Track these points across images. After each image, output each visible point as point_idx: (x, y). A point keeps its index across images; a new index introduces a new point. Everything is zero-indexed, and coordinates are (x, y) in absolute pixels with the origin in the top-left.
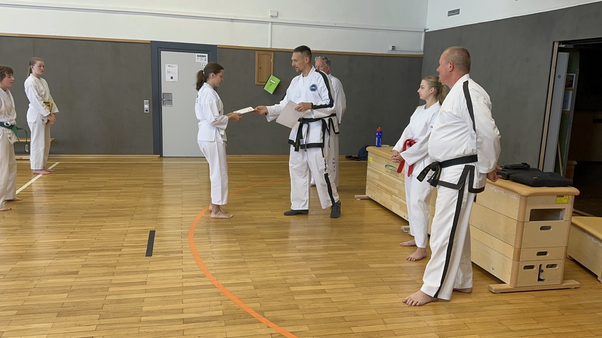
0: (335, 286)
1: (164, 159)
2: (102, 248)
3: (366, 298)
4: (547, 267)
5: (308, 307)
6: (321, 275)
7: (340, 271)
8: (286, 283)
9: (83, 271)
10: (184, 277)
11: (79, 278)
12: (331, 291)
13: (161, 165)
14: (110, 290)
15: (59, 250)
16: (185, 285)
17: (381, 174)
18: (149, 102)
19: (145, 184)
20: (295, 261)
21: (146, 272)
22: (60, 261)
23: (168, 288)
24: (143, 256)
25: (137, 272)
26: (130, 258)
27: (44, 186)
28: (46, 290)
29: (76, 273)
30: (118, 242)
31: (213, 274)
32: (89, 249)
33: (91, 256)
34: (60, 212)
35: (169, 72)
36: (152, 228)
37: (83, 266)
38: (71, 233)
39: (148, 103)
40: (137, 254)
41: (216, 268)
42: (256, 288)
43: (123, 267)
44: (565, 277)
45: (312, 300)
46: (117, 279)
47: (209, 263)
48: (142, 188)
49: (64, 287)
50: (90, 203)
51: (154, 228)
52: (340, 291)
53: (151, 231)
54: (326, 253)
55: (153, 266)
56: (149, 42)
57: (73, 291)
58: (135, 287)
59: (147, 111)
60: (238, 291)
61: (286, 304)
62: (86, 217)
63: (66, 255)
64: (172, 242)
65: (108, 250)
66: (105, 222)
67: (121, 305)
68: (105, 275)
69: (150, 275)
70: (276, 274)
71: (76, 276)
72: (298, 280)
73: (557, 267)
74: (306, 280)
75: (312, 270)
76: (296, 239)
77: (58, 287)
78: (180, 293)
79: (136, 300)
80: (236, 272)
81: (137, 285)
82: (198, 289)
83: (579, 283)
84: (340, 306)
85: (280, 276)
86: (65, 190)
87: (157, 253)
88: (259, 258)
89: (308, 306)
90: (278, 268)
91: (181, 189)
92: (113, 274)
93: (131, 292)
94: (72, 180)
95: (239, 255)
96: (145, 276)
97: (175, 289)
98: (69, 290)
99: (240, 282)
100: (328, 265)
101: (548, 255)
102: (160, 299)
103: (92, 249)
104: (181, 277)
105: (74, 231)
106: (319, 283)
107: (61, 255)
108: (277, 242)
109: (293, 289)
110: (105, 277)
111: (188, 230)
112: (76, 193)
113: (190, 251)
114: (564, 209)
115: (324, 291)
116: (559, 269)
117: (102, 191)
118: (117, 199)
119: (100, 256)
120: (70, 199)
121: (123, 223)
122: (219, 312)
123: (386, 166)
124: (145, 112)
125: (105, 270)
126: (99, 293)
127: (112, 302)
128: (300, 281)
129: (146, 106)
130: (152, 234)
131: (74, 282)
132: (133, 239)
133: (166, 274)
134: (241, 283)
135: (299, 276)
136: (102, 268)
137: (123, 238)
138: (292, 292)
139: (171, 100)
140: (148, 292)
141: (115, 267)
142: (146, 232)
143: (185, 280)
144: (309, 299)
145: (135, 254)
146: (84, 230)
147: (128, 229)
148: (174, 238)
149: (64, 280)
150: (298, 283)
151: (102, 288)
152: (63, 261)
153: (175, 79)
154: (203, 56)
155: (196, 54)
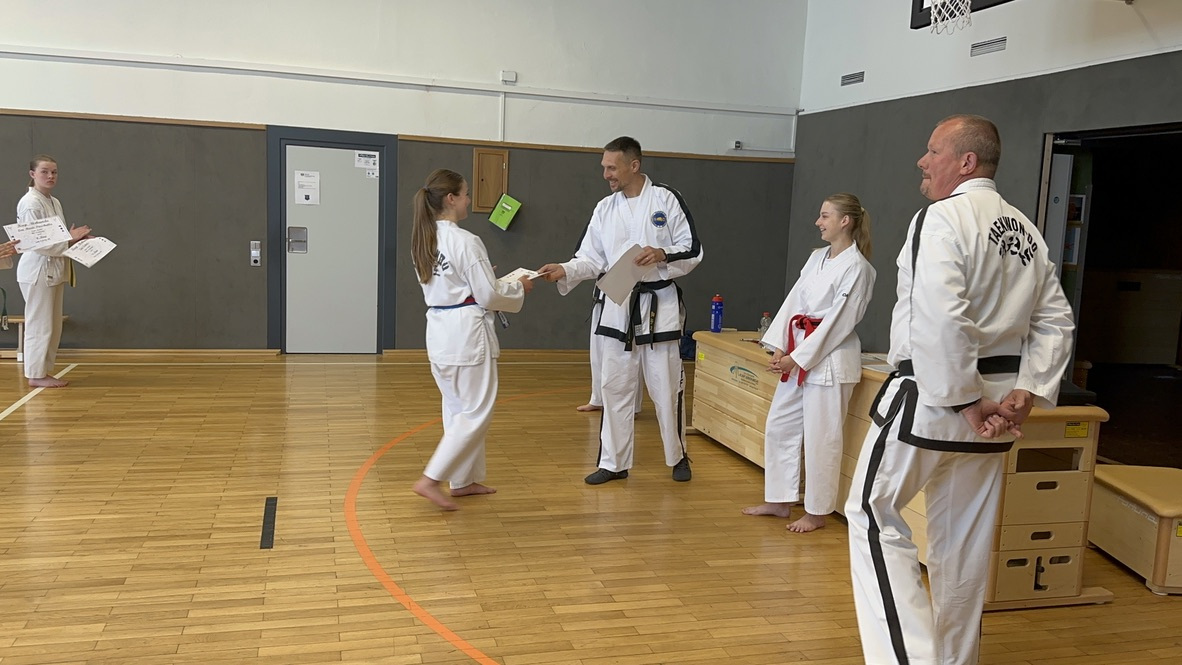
0: (643, 604)
1: (288, 358)
2: (172, 533)
3: (705, 627)
4: (1051, 561)
5: (591, 646)
6: (614, 584)
7: (651, 574)
8: (546, 599)
9: (133, 579)
10: (339, 589)
11: (127, 591)
12: (635, 614)
13: (282, 370)
14: (191, 614)
15: (84, 537)
16: (341, 604)
17: (723, 385)
18: (261, 245)
19: (252, 406)
20: (561, 556)
21: (263, 579)
22: (85, 559)
23: (308, 611)
24: (255, 548)
25: (245, 580)
26: (227, 551)
27: (47, 411)
28: (57, 616)
29: (122, 582)
30: (205, 521)
31: (396, 583)
32: (145, 534)
33: (149, 548)
34: (82, 462)
35: (301, 186)
36: (271, 493)
37: (135, 568)
38: (107, 503)
39: (258, 246)
40: (243, 543)
41: (403, 570)
42: (485, 608)
43: (216, 570)
44: (1086, 582)
45: (598, 631)
46: (204, 593)
47: (389, 561)
48: (246, 414)
49: (97, 609)
50: (144, 444)
51: (274, 492)
52: (653, 613)
53: (267, 499)
54: (620, 540)
55: (275, 569)
56: (264, 128)
57: (115, 617)
58: (243, 609)
59: (256, 261)
60: (449, 615)
61: (548, 640)
62: (135, 471)
63: (97, 546)
64: (310, 521)
65: (184, 537)
66: (175, 480)
67: (215, 644)
68: (179, 585)
69: (270, 586)
70: (524, 582)
71: (119, 587)
72: (567, 592)
73: (1070, 562)
74: (585, 592)
75: (596, 572)
76: (561, 513)
77: (83, 610)
78: (332, 621)
79: (245, 634)
80: (443, 579)
81: (246, 605)
82: (368, 612)
83: (1111, 593)
84: (655, 643)
85: (532, 584)
86: (92, 418)
87: (283, 542)
88: (489, 550)
89: (592, 642)
90: (528, 569)
91: (325, 416)
92: (196, 584)
93: (234, 619)
94: (104, 399)
95: (449, 543)
96: (260, 587)
97: (323, 613)
98: (107, 617)
99: (453, 597)
100: (625, 563)
101: (1052, 539)
102: (293, 633)
103: (151, 534)
104: (335, 589)
105: (113, 498)
106: (610, 599)
107: (87, 547)
108: (522, 518)
109: (559, 610)
110: (182, 590)
111: (343, 497)
112: (114, 425)
113: (348, 538)
114: (1082, 449)
115: (620, 614)
116: (1074, 566)
117: (166, 420)
118: (197, 436)
119: (169, 547)
120: (100, 435)
121: (210, 484)
122: (414, 657)
123: (732, 369)
124: (252, 264)
125: (179, 576)
126: (169, 622)
127: (197, 638)
128: (573, 593)
129: (255, 253)
130: (271, 505)
131: (117, 599)
132: (232, 515)
133: (303, 584)
134: (455, 600)
135: (572, 585)
136: (172, 572)
137: (213, 512)
138: (558, 616)
139: (306, 242)
140: (268, 620)
141: (200, 569)
142: (258, 501)
143: (340, 594)
144: (594, 631)
145: (239, 544)
146: (135, 498)
147: (222, 494)
148: (316, 512)
149: (96, 596)
150: (570, 599)
151: (174, 612)
152: (92, 559)
153: (315, 199)
154: (370, 156)
155: (356, 151)
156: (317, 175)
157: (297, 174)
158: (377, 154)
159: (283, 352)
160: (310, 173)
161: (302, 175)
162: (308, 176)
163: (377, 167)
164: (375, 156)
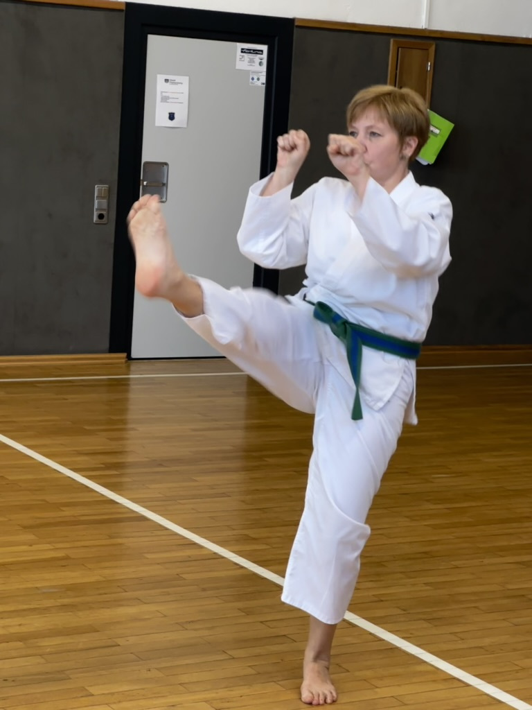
1: (134, 366)
18: (109, 191)
35: (164, 99)
39: (105, 192)
56: (123, 7)
59: (101, 216)
124: (95, 221)
129: (100, 203)
154: (256, 52)
155: (238, 44)
156: (185, 81)
157: (160, 78)
158: (265, 48)
159: (129, 358)
160: (178, 79)
161: (167, 81)
162: (174, 83)
163: (264, 68)
164: (262, 51)
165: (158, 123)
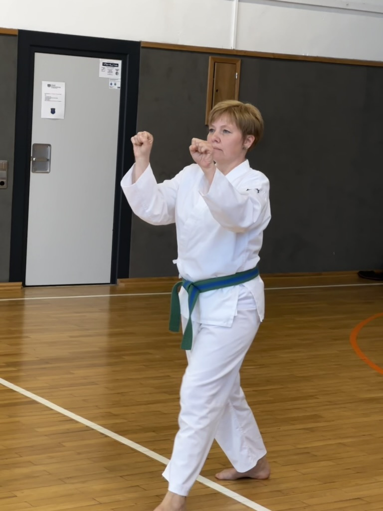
1: (27, 291)
18: (8, 165)
35: (48, 99)
39: (5, 166)
56: (17, 33)
59: (2, 183)
139: (49, 161)
153: (59, 113)
154: (114, 65)
155: (100, 59)
156: (62, 85)
157: (45, 84)
158: (119, 62)
159: (24, 285)
160: (57, 84)
161: (49, 85)
162: (54, 87)
163: (119, 76)
164: (118, 64)
165: (43, 116)
